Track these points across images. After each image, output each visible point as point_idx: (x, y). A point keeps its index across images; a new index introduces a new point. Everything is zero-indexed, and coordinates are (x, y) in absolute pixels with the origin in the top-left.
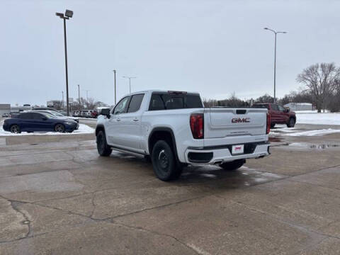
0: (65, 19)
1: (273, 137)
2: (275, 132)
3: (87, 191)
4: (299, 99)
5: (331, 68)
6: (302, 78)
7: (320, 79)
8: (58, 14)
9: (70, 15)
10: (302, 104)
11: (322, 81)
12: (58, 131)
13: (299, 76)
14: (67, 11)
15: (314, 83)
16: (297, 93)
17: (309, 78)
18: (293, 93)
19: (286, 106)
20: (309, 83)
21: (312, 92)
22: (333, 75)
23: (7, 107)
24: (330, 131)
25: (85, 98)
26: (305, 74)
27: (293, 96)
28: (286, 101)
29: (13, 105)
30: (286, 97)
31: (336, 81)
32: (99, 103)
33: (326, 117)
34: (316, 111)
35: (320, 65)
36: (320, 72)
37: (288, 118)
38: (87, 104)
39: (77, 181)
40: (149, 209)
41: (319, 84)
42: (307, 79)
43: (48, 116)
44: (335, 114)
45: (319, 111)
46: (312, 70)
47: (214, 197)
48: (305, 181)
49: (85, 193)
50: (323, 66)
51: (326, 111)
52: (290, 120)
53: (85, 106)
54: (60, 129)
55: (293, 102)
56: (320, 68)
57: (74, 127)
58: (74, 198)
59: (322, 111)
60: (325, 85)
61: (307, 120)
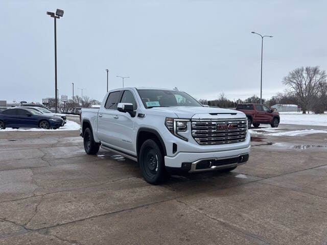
0: (55, 18)
1: (256, 136)
2: (258, 131)
3: (38, 194)
4: (286, 100)
5: (316, 71)
6: (288, 81)
7: (305, 82)
8: (49, 13)
9: (60, 14)
10: (288, 105)
11: (307, 84)
12: (42, 127)
13: (285, 79)
14: (58, 11)
15: (299, 85)
16: (283, 95)
17: (295, 81)
18: (280, 94)
19: (273, 107)
20: (294, 85)
21: (298, 94)
22: (317, 78)
23: (4, 103)
24: (313, 131)
25: (80, 96)
26: (290, 76)
27: (279, 97)
28: (273, 102)
29: (9, 102)
30: (273, 99)
31: (320, 84)
32: (94, 101)
33: (311, 118)
34: (301, 112)
35: (305, 68)
36: (305, 75)
37: (272, 118)
38: (83, 102)
39: (33, 182)
40: (97, 216)
41: (304, 87)
42: (292, 82)
43: (33, 112)
44: (318, 116)
45: (304, 113)
46: (298, 73)
47: (175, 202)
48: (278, 184)
49: (34, 196)
50: (307, 70)
51: (310, 112)
52: (274, 121)
53: (81, 104)
54: (44, 125)
55: (279, 103)
56: (305, 72)
57: (59, 124)
58: (19, 202)
59: (307, 112)
60: (310, 88)
61: (291, 121)
